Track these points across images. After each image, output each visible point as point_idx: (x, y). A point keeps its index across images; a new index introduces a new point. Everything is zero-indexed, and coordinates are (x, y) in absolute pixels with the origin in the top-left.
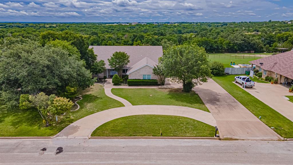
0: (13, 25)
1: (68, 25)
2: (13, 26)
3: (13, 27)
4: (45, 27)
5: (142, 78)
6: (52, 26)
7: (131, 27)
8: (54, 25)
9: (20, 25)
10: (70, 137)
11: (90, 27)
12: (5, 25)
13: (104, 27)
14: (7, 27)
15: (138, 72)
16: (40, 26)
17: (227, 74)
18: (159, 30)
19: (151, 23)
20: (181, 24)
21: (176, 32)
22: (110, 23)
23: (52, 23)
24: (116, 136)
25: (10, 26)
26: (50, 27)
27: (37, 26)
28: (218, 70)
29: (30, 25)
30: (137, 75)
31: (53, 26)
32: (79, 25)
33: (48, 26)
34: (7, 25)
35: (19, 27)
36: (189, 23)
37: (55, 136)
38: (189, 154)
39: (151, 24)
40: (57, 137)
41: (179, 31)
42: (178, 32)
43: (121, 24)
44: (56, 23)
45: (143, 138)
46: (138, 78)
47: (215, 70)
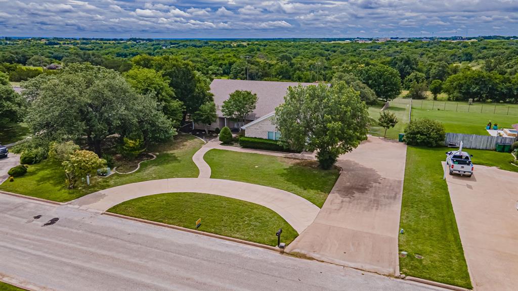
0: (188, 43)
1: (265, 42)
2: (187, 45)
3: (188, 47)
4: (230, 47)
5: (266, 137)
6: (241, 45)
7: (372, 47)
8: (245, 44)
9: (198, 44)
10: (82, 207)
11: (300, 45)
12: (178, 44)
13: (323, 46)
14: (180, 46)
15: (260, 127)
16: (224, 46)
17: (450, 145)
18: (425, 52)
19: (417, 38)
20: (481, 40)
21: (459, 57)
22: (334, 40)
23: (243, 40)
24: (135, 217)
25: (183, 46)
26: (238, 46)
27: (220, 44)
28: (426, 135)
29: (210, 43)
30: (258, 130)
31: (243, 45)
32: (282, 43)
33: (235, 45)
34: (181, 44)
35: (195, 46)
36: (503, 38)
37: (66, 203)
38: (205, 263)
39: (416, 42)
40: (69, 205)
41: (466, 55)
42: (464, 58)
43: (356, 41)
44: (249, 40)
45: (168, 227)
46: (260, 137)
47: (419, 135)
